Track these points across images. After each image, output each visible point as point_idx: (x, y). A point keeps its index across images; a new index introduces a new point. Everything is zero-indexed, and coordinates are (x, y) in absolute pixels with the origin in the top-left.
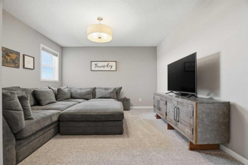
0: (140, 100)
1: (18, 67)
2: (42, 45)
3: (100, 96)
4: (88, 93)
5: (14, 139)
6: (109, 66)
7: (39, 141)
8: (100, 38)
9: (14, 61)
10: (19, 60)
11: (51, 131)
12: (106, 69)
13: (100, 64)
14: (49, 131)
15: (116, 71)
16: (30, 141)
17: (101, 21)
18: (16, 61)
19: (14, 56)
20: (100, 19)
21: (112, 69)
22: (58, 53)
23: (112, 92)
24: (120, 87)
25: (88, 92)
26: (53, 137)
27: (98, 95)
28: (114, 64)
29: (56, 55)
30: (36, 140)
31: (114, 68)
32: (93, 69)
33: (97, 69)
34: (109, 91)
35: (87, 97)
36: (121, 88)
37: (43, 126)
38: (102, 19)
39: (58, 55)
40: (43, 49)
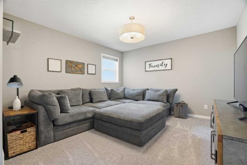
0: (206, 107)
1: (83, 74)
2: (102, 54)
3: (149, 98)
4: (138, 95)
5: (52, 124)
6: (163, 65)
7: (73, 130)
8: (132, 38)
9: (80, 70)
10: (84, 69)
11: (87, 125)
12: (161, 68)
13: (154, 64)
14: (85, 125)
15: (171, 69)
16: (64, 128)
17: (133, 20)
18: (82, 70)
19: (80, 66)
20: (132, 18)
21: (166, 68)
22: (118, 59)
23: (162, 95)
24: (175, 88)
25: (138, 93)
26: (89, 130)
27: (147, 97)
28: (168, 62)
29: (117, 60)
30: (71, 129)
31: (169, 67)
32: (147, 69)
33: (152, 69)
34: (159, 93)
35: (136, 98)
36: (177, 90)
37: (76, 120)
38: (134, 18)
39: (118, 60)
40: (103, 57)
